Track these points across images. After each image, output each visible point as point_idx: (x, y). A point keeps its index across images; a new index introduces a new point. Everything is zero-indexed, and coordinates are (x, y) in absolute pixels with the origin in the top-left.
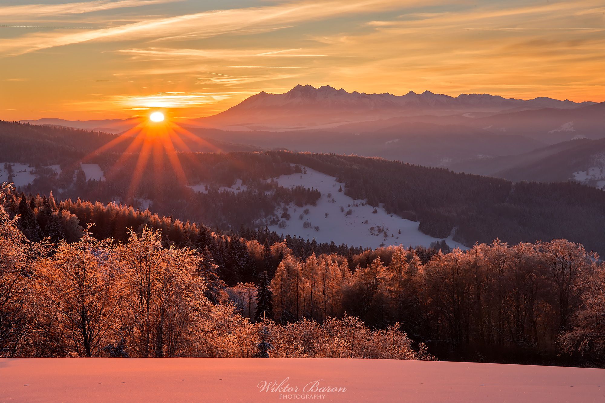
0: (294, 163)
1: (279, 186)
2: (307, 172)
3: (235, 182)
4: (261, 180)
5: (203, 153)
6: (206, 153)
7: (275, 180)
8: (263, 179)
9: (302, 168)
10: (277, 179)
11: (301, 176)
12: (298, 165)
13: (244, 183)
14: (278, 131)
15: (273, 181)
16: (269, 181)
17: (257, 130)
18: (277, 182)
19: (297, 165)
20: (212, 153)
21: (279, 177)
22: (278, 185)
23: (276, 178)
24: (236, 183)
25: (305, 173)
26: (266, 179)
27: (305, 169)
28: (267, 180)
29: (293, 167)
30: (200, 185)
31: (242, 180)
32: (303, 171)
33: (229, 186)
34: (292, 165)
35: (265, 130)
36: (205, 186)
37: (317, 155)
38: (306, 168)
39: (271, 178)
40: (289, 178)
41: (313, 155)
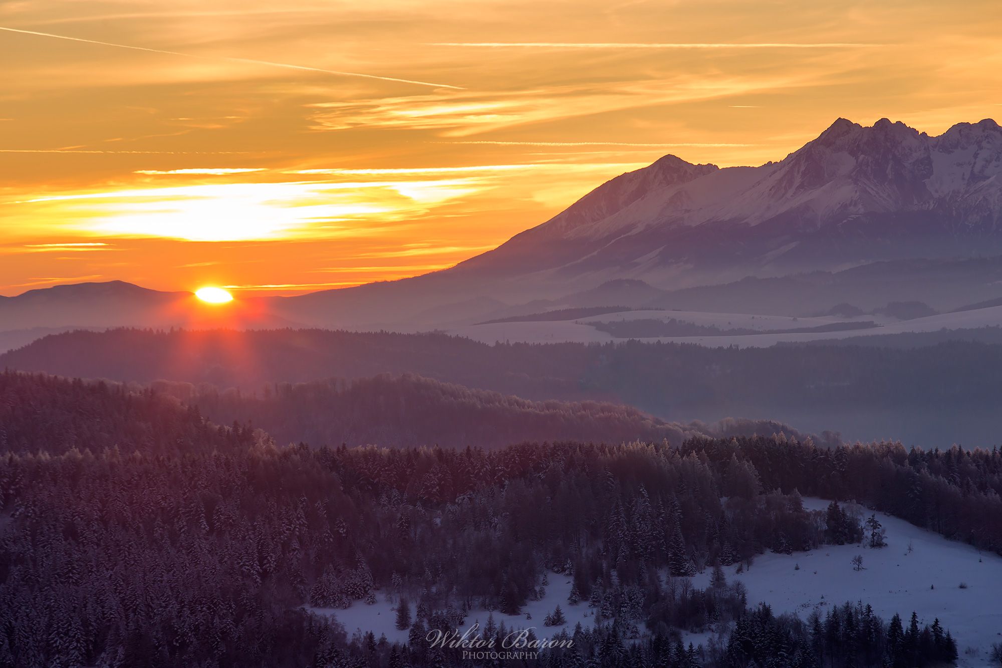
0: (824, 496)
1: (753, 604)
2: (884, 541)
3: (537, 589)
4: (663, 575)
5: (385, 451)
6: (402, 450)
7: (730, 574)
8: (673, 574)
9: (863, 517)
10: (739, 570)
11: (859, 560)
12: (841, 505)
13: (581, 593)
14: (744, 342)
15: (718, 580)
16: (701, 581)
17: (644, 340)
18: (738, 586)
19: (837, 507)
20: (431, 450)
21: (749, 563)
22: (744, 601)
23: (733, 568)
24: (542, 593)
25: (877, 543)
26: (685, 574)
27: (875, 525)
28: (693, 575)
29: (818, 514)
30: (373, 602)
31: (571, 579)
32: (868, 534)
33: (512, 607)
34: (814, 506)
35: (678, 340)
36: (396, 606)
37: (931, 457)
38: (881, 518)
39: (710, 570)
40: (797, 569)
41: (916, 458)
